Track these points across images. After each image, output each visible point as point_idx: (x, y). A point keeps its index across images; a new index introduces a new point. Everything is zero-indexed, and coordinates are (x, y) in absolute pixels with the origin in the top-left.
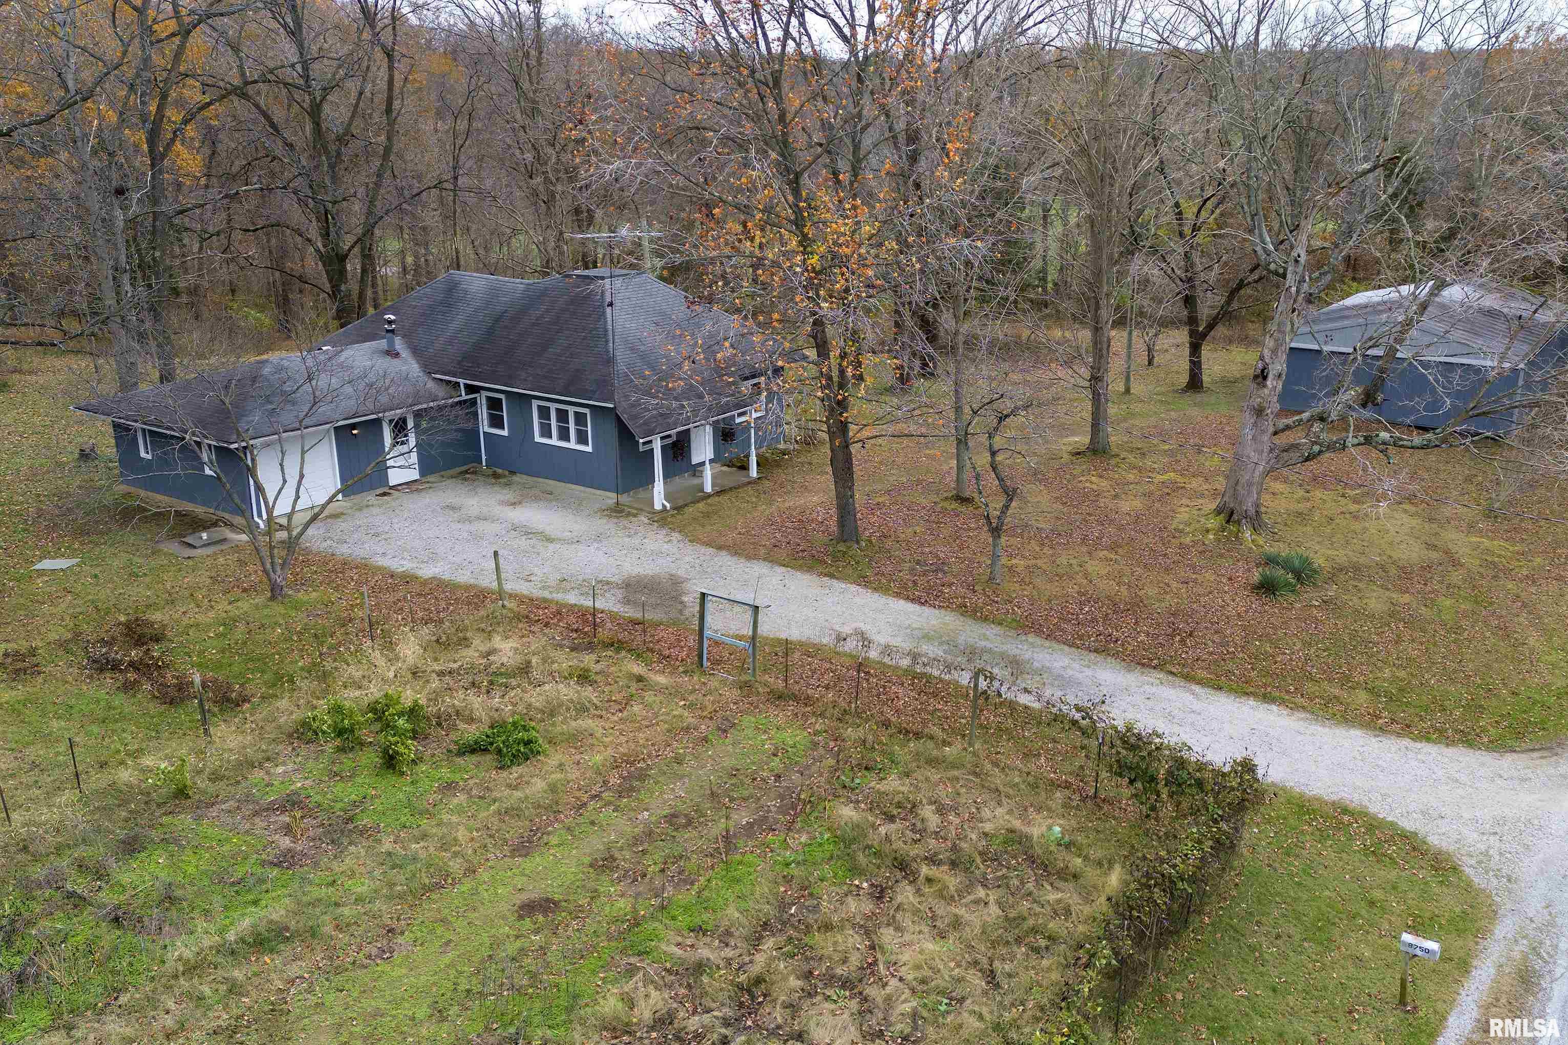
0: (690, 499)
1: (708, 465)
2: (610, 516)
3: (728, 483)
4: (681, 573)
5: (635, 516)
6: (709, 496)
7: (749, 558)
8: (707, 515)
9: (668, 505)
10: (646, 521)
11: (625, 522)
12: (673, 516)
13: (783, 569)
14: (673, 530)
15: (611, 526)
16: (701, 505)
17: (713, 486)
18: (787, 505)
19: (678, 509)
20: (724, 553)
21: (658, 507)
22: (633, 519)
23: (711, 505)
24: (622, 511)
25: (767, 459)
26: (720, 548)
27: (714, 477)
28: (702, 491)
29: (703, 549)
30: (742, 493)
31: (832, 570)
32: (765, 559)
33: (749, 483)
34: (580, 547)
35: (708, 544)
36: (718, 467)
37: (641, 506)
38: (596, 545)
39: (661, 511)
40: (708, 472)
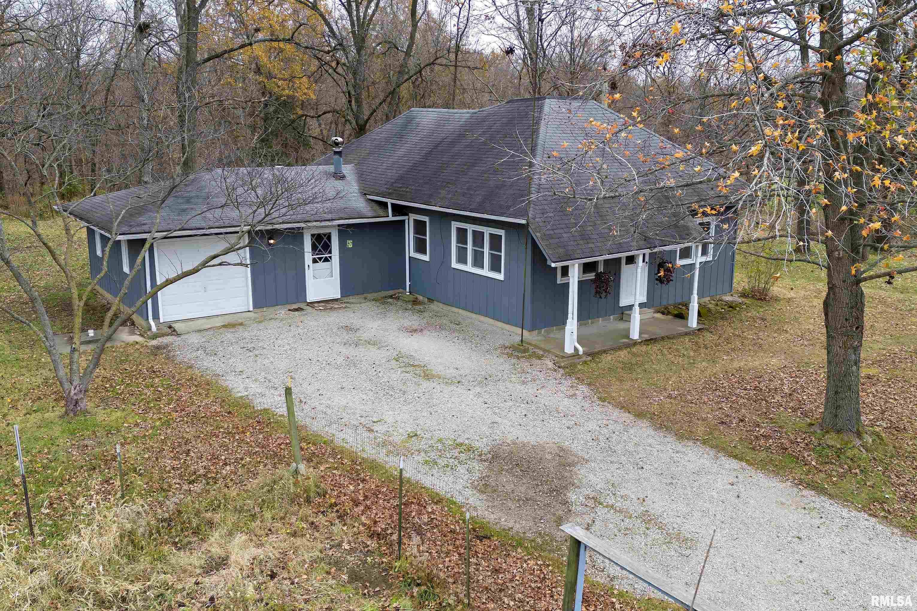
0: (609, 344)
1: (637, 308)
2: (510, 356)
3: (660, 332)
4: (576, 447)
5: (540, 358)
6: (635, 343)
7: (680, 437)
8: (629, 367)
9: (581, 350)
10: (550, 365)
11: (525, 364)
12: (585, 362)
13: (734, 464)
14: (581, 381)
15: (507, 366)
16: (623, 354)
17: (640, 333)
18: (736, 365)
19: (593, 355)
20: (644, 424)
21: (569, 349)
22: (535, 361)
23: (634, 355)
24: (525, 351)
25: (709, 310)
26: (640, 415)
27: (642, 323)
28: (628, 336)
29: (616, 413)
30: (677, 344)
31: (819, 478)
32: (705, 442)
33: (686, 334)
34: (460, 390)
35: (622, 407)
36: (650, 313)
37: (548, 347)
38: (478, 389)
39: (572, 356)
40: (636, 317)
